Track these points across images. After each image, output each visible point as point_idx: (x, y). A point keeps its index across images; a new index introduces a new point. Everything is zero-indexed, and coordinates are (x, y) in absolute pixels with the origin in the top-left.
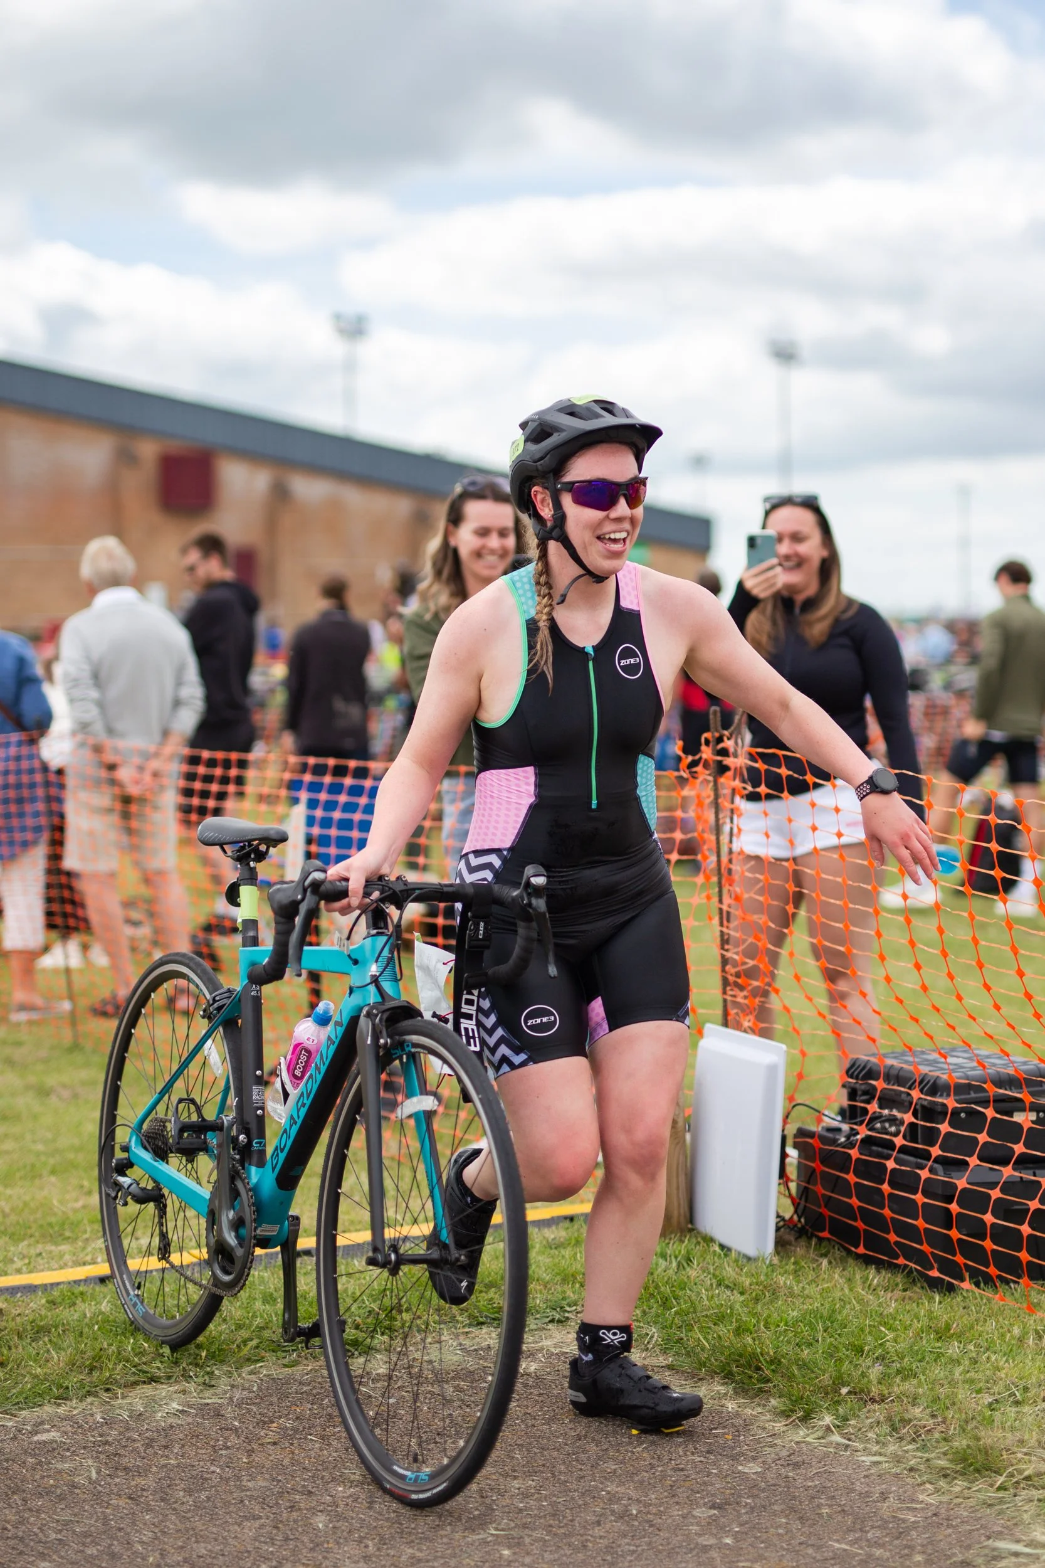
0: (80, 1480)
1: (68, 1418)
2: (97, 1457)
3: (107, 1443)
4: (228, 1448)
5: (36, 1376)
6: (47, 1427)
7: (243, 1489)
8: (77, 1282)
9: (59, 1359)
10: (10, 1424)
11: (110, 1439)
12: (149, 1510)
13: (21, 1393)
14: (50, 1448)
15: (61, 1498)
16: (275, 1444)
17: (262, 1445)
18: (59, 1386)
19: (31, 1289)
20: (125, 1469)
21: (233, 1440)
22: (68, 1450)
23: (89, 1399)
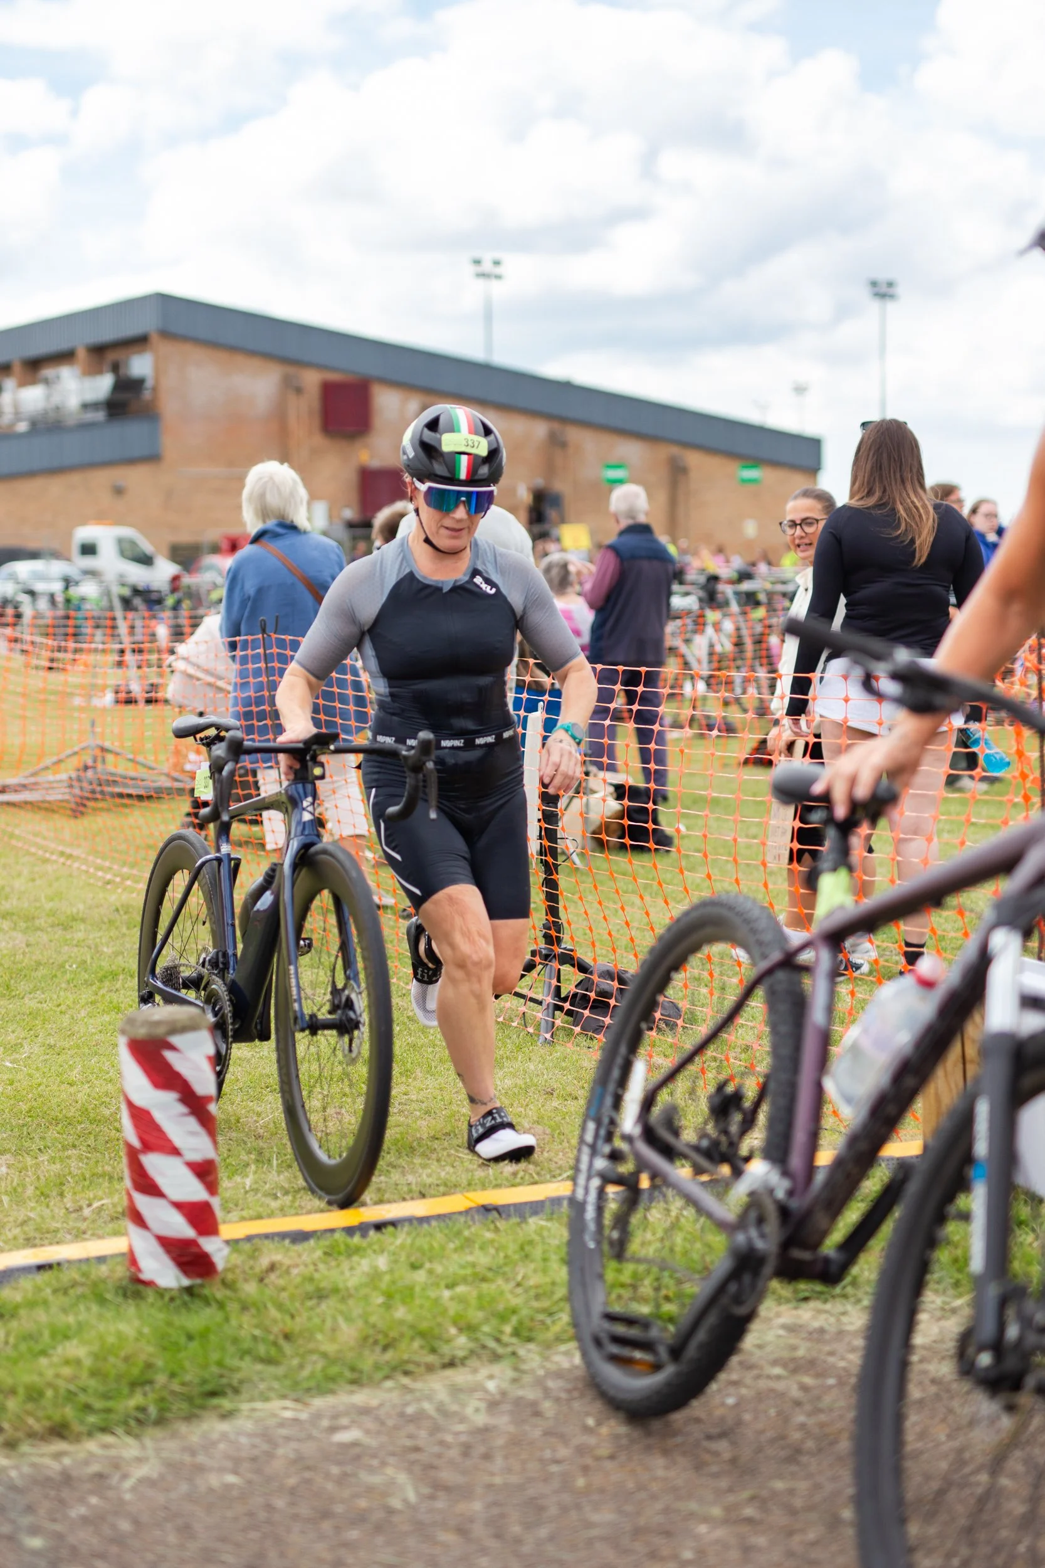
0: (396, 1503)
1: (365, 1411)
2: (410, 1471)
3: (417, 1449)
4: (557, 1462)
5: (325, 1355)
6: (344, 1421)
7: (589, 1525)
8: (350, 1231)
9: (349, 1333)
10: (304, 1416)
11: (420, 1443)
12: (484, 1551)
13: (312, 1376)
14: (353, 1454)
15: (378, 1528)
16: (612, 1457)
17: (598, 1459)
18: (353, 1369)
19: (299, 1237)
20: (447, 1489)
21: (563, 1452)
22: (374, 1456)
23: (389, 1384)
